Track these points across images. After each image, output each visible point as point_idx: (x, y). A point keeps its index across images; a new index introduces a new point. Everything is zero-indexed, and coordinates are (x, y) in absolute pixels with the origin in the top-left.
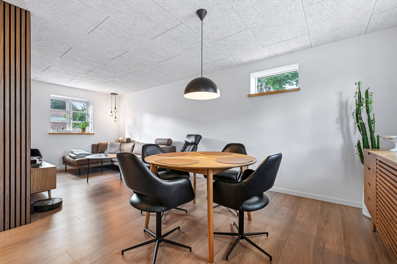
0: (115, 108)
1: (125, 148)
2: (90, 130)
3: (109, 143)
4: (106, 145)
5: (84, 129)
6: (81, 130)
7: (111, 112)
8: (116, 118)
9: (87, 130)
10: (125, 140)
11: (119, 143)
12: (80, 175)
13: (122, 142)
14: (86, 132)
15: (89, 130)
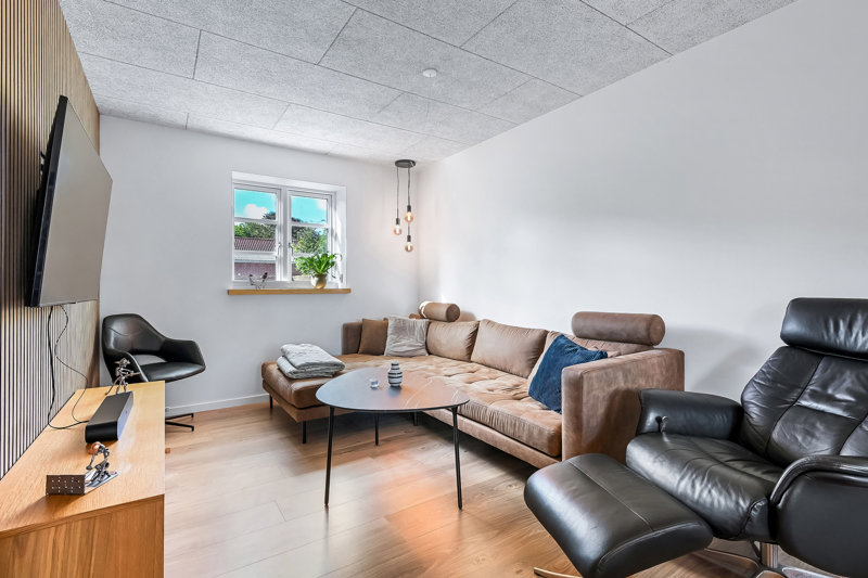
0: (409, 209)
1: (443, 341)
2: (338, 280)
3: (391, 323)
4: (384, 326)
5: (322, 278)
6: (314, 281)
7: (398, 222)
8: (409, 239)
9: (329, 278)
10: (442, 312)
11: (422, 323)
12: (304, 442)
13: (430, 318)
14: (327, 287)
15: (335, 280)
